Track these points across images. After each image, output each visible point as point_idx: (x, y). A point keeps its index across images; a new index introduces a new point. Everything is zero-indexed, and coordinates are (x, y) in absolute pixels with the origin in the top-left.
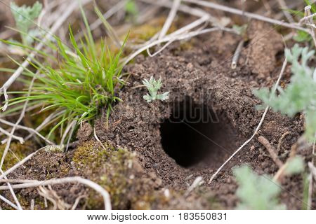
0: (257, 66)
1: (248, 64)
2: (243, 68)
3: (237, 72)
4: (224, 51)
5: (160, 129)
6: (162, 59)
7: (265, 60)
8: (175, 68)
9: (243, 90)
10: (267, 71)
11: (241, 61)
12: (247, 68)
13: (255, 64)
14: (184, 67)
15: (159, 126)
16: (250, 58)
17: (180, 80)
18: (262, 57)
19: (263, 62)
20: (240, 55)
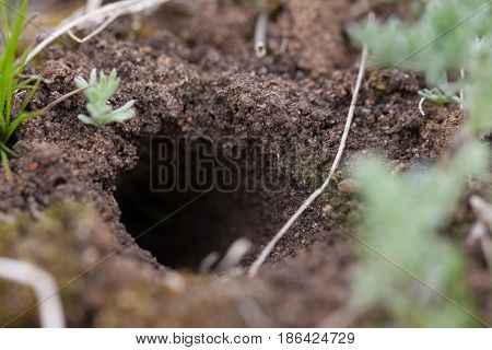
0: (307, 54)
1: (287, 50)
2: (277, 60)
3: (267, 66)
4: (227, 38)
5: (116, 194)
6: (102, 47)
7: (322, 39)
8: (134, 62)
9: (290, 93)
10: (329, 63)
11: (273, 44)
12: (285, 60)
13: (302, 48)
14: (152, 64)
15: (115, 188)
16: (292, 38)
17: (150, 84)
18: (316, 33)
19: (318, 44)
20: (268, 36)
